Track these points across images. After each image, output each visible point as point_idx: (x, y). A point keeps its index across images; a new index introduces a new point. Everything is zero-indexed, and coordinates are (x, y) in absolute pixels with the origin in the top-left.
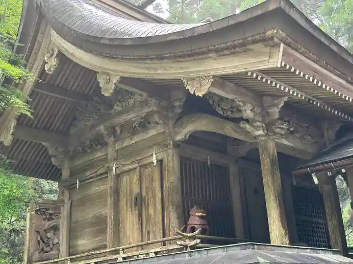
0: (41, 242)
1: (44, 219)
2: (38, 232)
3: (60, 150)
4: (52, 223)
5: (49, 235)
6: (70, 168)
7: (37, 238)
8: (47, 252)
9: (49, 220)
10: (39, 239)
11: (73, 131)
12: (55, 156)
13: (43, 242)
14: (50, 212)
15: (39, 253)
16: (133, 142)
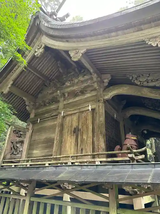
0: (13, 149)
1: (17, 136)
2: (12, 143)
3: (32, 103)
4: (21, 139)
5: (18, 145)
6: (35, 113)
7: (11, 146)
8: (15, 155)
9: (19, 138)
10: (12, 147)
11: (40, 95)
12: (29, 106)
13: (14, 148)
14: (21, 133)
15: (11, 155)
16: (75, 100)
